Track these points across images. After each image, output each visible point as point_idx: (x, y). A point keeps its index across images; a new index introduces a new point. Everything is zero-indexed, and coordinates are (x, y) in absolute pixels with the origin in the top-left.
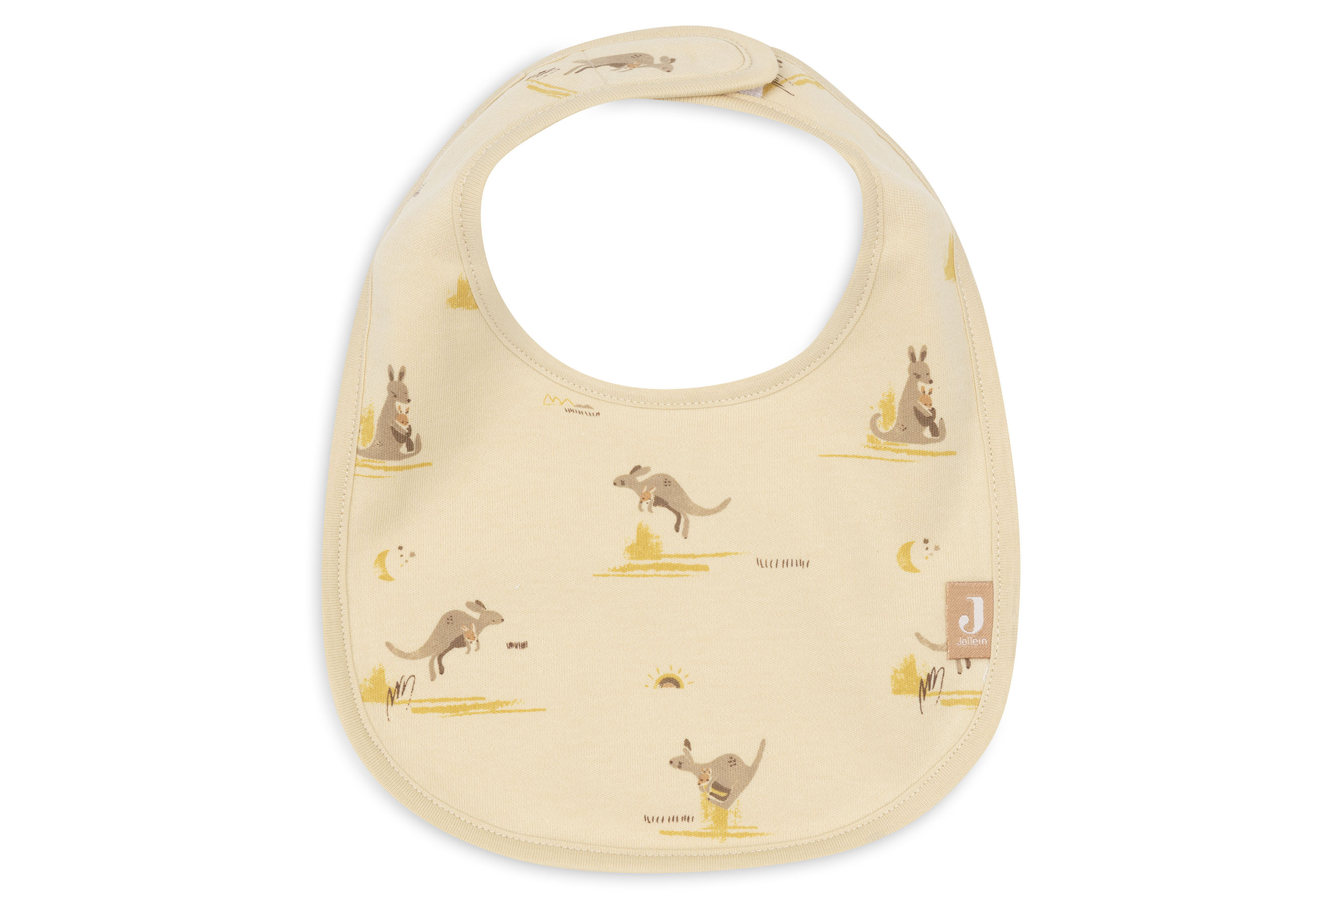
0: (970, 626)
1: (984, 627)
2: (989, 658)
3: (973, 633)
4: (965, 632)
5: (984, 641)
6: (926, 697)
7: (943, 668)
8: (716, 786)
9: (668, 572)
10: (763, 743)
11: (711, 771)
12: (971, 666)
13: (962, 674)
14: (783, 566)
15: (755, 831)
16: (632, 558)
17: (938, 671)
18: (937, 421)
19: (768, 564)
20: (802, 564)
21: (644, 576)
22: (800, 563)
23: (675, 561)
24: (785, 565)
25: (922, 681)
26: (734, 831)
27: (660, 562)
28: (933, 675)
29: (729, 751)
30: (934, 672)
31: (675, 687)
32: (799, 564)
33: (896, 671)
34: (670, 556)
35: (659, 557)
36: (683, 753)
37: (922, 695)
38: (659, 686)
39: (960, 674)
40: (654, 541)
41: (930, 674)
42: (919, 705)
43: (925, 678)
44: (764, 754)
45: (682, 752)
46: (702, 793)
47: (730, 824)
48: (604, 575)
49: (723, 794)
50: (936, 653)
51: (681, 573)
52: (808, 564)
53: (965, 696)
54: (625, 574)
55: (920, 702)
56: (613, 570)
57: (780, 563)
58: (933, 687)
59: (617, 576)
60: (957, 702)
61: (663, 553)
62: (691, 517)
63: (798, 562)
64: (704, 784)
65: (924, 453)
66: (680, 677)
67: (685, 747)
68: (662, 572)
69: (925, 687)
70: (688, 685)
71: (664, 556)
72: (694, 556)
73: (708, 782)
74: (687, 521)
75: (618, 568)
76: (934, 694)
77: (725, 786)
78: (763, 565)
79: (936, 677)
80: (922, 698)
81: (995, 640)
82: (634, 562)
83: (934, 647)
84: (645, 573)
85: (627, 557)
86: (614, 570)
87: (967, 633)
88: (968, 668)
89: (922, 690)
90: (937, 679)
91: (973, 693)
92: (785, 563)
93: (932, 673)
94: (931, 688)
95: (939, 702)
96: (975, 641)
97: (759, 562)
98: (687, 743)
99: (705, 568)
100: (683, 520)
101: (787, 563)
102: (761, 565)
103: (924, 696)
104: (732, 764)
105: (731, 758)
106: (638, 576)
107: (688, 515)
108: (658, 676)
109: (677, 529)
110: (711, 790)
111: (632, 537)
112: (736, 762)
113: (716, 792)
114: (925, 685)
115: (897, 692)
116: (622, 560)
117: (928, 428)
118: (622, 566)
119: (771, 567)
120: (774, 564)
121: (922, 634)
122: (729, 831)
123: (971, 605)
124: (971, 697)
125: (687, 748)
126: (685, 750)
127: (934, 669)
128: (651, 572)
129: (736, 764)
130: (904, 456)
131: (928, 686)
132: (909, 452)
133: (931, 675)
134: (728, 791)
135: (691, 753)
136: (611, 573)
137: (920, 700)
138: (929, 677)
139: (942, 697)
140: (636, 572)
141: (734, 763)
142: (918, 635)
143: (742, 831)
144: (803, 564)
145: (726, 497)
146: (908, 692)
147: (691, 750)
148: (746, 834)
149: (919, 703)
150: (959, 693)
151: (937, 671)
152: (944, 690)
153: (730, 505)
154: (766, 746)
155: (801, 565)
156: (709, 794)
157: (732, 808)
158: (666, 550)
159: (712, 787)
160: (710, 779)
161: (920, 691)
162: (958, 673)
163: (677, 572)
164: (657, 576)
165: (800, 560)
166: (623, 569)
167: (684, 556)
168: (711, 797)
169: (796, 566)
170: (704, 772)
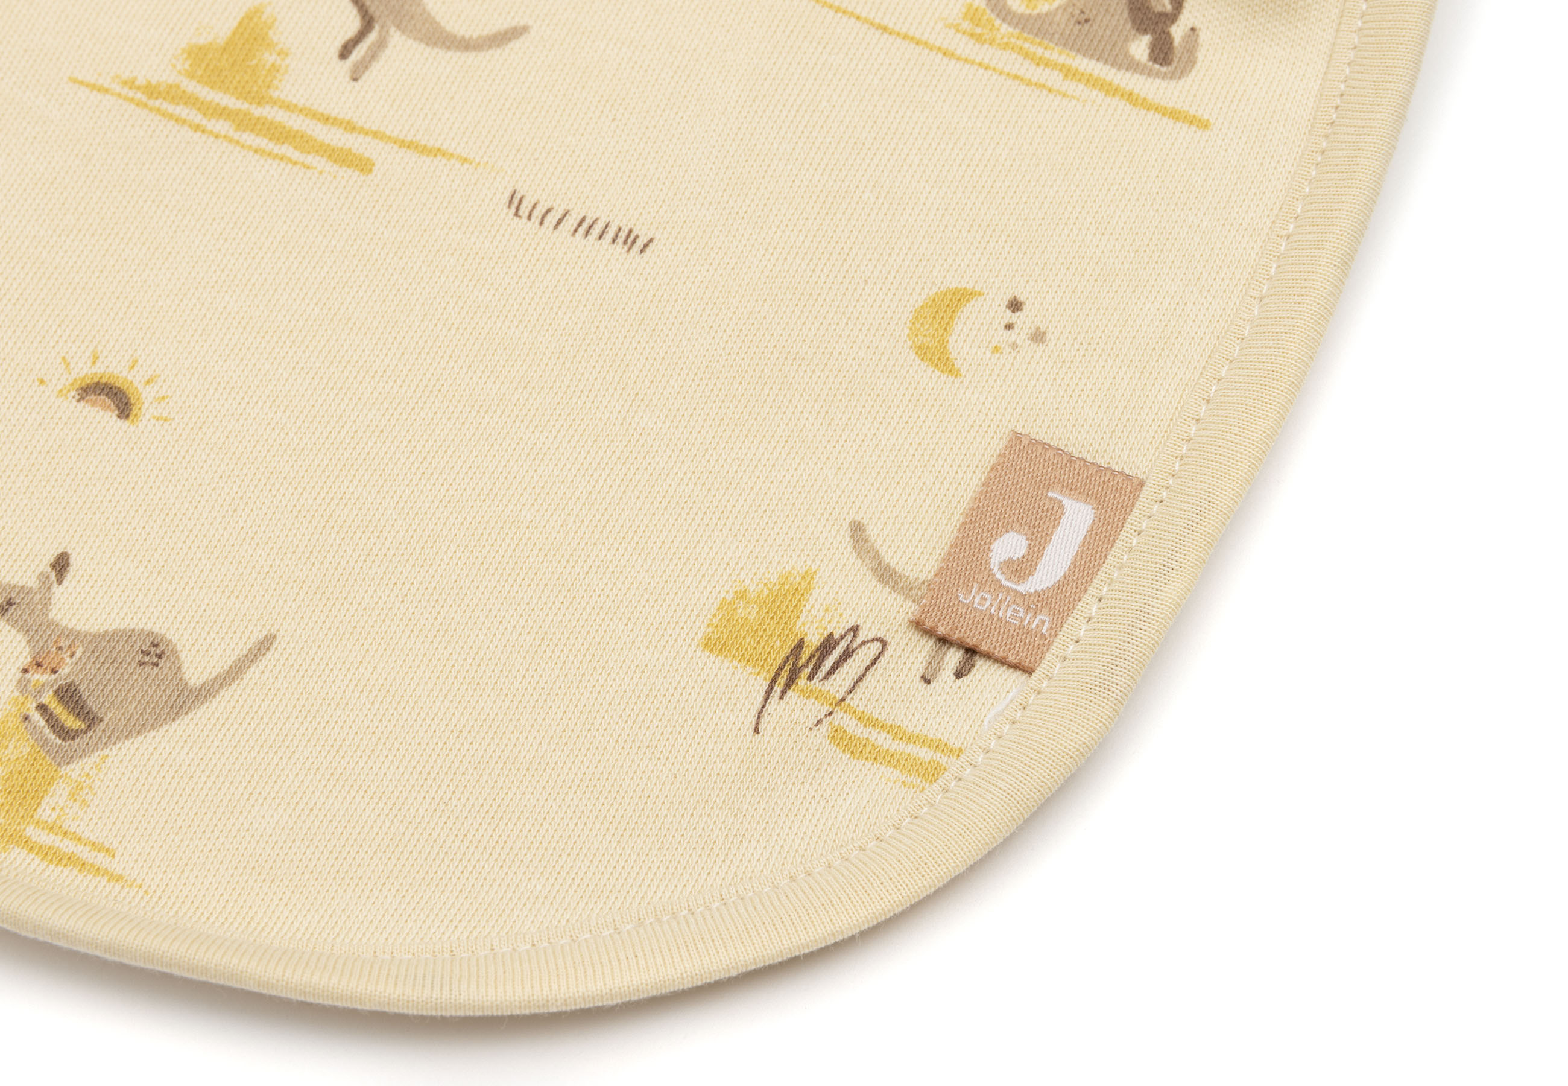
0: (1020, 569)
1: (1060, 587)
2: (1030, 674)
3: (1021, 588)
4: (999, 576)
5: (1041, 621)
6: (790, 693)
7: (884, 644)
8: (69, 695)
9: (263, 143)
10: (266, 644)
11: (78, 654)
12: (970, 676)
13: (933, 684)
14: (576, 231)
15: (101, 859)
16: (191, 75)
17: (864, 643)
18: (1178, 31)
19: (537, 213)
20: (630, 241)
21: (197, 128)
22: (628, 236)
23: (296, 122)
24: (582, 230)
25: (800, 646)
26: (45, 838)
27: (257, 111)
28: (843, 644)
29: (159, 627)
30: (849, 638)
31: (117, 412)
32: (620, 240)
33: (742, 594)
34: (289, 107)
35: (260, 101)
36: (32, 582)
37: (782, 680)
38: (73, 393)
39: (928, 682)
40: (270, 58)
41: (837, 636)
42: (758, 706)
43: (814, 640)
44: (253, 673)
45: (34, 579)
46: (17, 694)
47: (45, 812)
48: (93, 87)
49: (71, 722)
50: (883, 593)
51: (296, 155)
52: (646, 246)
53: (910, 749)
54: (151, 103)
55: (766, 699)
56: (125, 83)
57: (571, 222)
58: (826, 678)
59: (126, 99)
60: (879, 756)
61: (275, 94)
62: (396, 38)
63: (623, 235)
64: (39, 677)
65: (1110, 90)
66: (145, 397)
67: (49, 569)
68: (248, 138)
69: (801, 663)
70: (153, 421)
71: (274, 102)
72: (350, 127)
73: (54, 677)
74: (381, 44)
75: (141, 81)
76: (819, 696)
77: (92, 703)
78: (521, 213)
79: (847, 654)
80: (778, 689)
81: (1076, 626)
82: (191, 87)
83: (886, 574)
84: (204, 122)
85: (179, 67)
86: (130, 84)
87: (1003, 582)
88: (959, 675)
89: (787, 668)
90: (850, 661)
91: (938, 746)
92: (585, 226)
93: (842, 637)
94: (821, 674)
95: (824, 727)
96: (1015, 610)
97: (516, 202)
98: (61, 565)
99: (364, 166)
100: (372, 37)
101: (590, 227)
102: (518, 209)
103: (788, 686)
104: (146, 659)
105: (156, 646)
106: (183, 122)
107: (393, 29)
108: (85, 371)
109: (345, 52)
110: (47, 698)
111: (222, 28)
112: (162, 663)
113: (58, 709)
114: (805, 657)
115: (714, 645)
116: (164, 74)
117: (1146, 40)
118: (154, 83)
119: (541, 223)
120: (551, 219)
121: (872, 531)
122: (30, 831)
123: (1053, 515)
124: (925, 754)
125: (53, 574)
126: (44, 578)
127: (855, 630)
128: (221, 126)
129: (157, 665)
130: (1054, 78)
131: (811, 666)
132: (1069, 73)
133: (837, 643)
134: (91, 719)
135: (57, 590)
136: (117, 88)
137: (771, 688)
138: (828, 645)
139: (840, 718)
140: (182, 111)
141: (155, 660)
142: (857, 530)
143: (67, 846)
144: (634, 242)
145: (518, 21)
146: (747, 659)
147: (60, 581)
148: (70, 860)
149: (760, 699)
150: (898, 733)
151: (859, 640)
152: (853, 701)
153: (515, 45)
154: (269, 655)
155: (625, 242)
156: (34, 705)
157: (75, 770)
158: (288, 89)
159: (56, 692)
160: (64, 671)
161: (781, 668)
162: (923, 677)
163: (287, 150)
164: (231, 141)
165: (630, 231)
166: (151, 91)
167: (326, 119)
168: (37, 717)
169: (610, 240)
170: (60, 648)
